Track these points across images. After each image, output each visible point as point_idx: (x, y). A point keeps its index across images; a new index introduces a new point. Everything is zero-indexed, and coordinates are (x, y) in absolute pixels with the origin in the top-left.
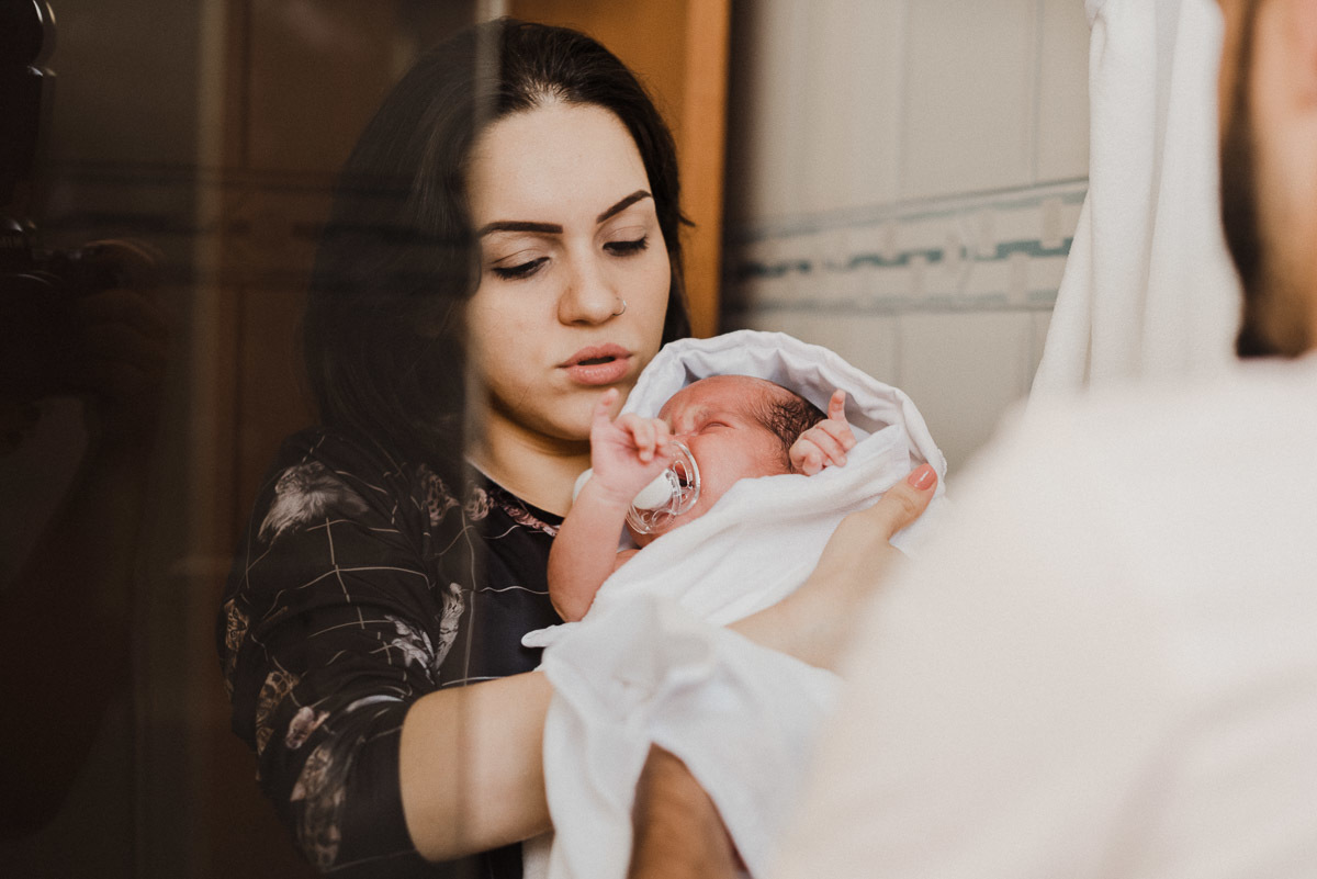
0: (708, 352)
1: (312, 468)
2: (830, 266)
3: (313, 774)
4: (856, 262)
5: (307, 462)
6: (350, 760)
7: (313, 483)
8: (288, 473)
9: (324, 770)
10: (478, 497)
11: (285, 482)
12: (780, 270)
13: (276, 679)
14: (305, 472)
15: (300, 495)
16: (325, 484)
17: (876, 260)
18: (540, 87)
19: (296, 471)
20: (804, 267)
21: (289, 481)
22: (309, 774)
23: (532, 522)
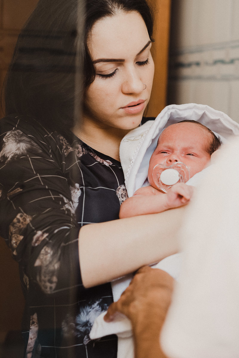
0: (180, 110)
1: (18, 132)
2: (207, 64)
3: (45, 257)
4: (216, 62)
5: (15, 130)
6: (59, 252)
7: (19, 139)
8: (8, 134)
9: (49, 255)
10: (78, 148)
11: (7, 137)
12: (189, 65)
13: (21, 216)
14: (15, 134)
15: (15, 144)
16: (24, 140)
17: (222, 62)
18: (116, 6)
19: (11, 133)
20: (198, 64)
21: (9, 137)
22: (43, 256)
23: (99, 159)
